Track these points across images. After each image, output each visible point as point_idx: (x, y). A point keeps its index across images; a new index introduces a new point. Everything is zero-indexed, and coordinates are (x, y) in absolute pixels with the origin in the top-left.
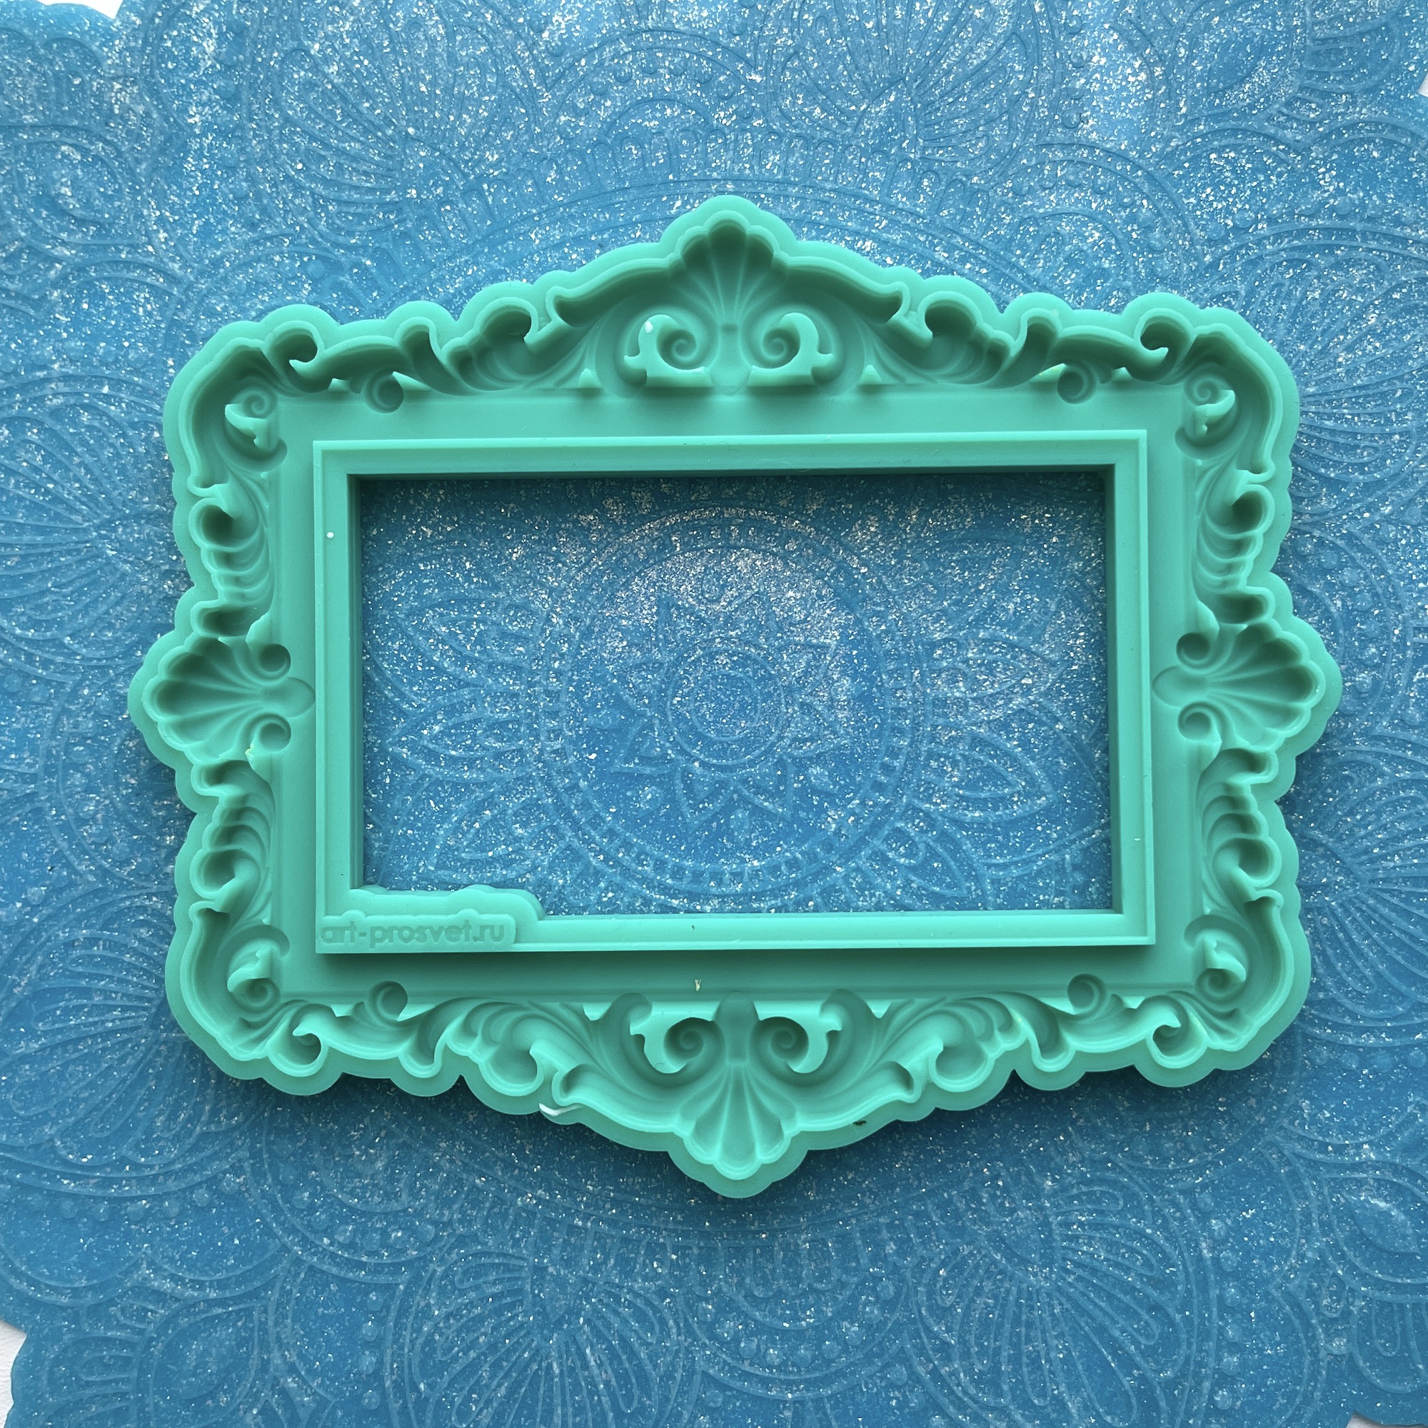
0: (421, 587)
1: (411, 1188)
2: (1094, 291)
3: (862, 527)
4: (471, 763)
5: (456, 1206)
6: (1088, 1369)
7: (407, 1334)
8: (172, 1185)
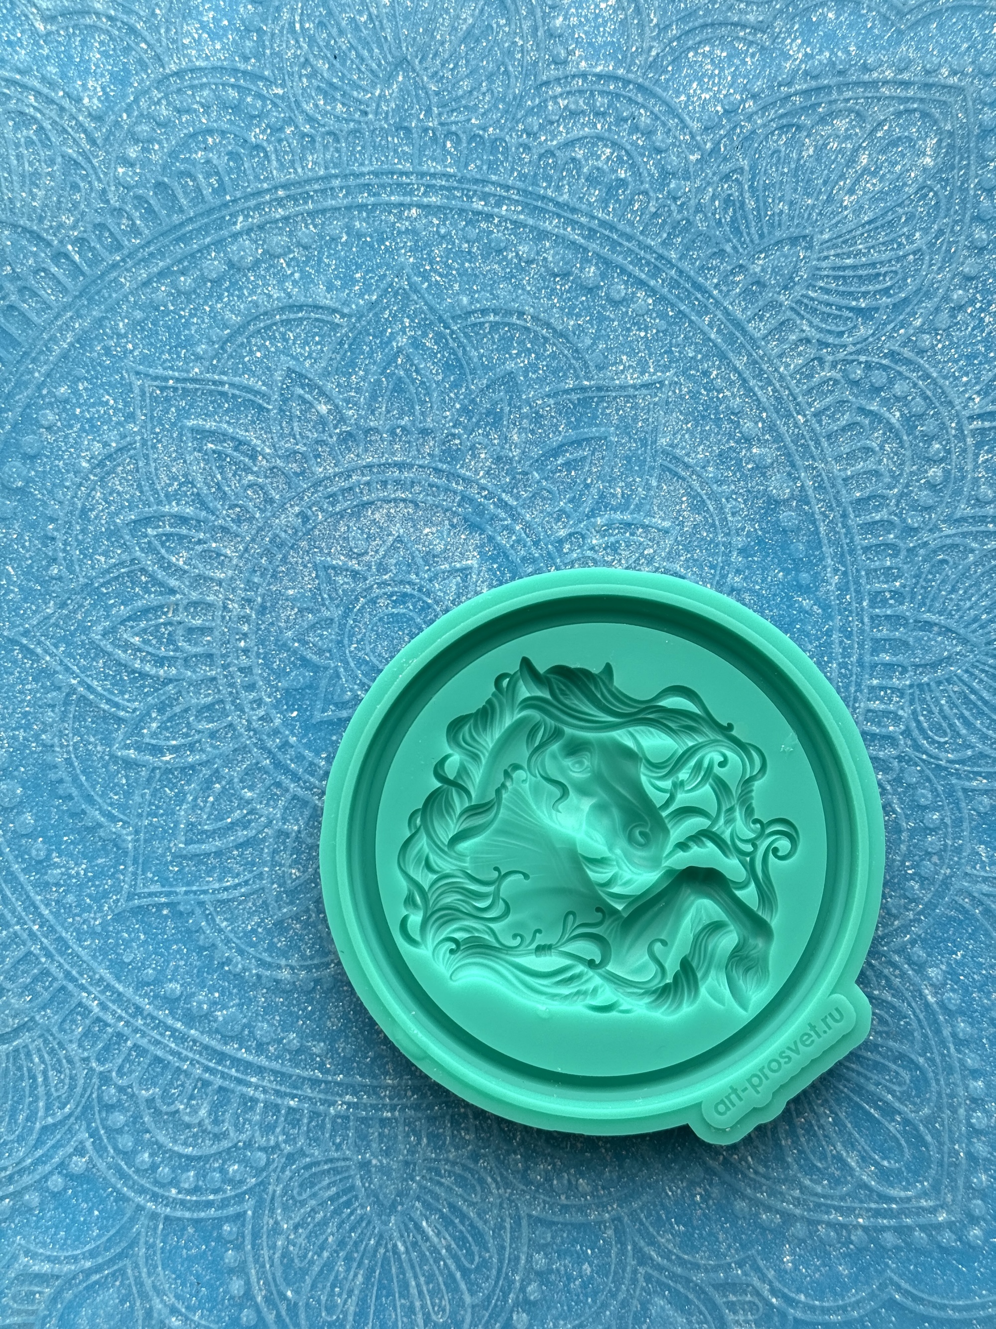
0: (108, 608)
1: (236, 1125)
2: (618, 201)
3: (474, 456)
4: (191, 747)
5: (278, 1130)
6: (856, 1125)
7: (265, 1253)
8: (27, 1179)
